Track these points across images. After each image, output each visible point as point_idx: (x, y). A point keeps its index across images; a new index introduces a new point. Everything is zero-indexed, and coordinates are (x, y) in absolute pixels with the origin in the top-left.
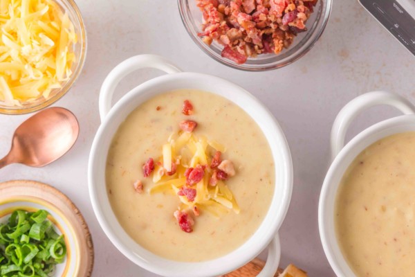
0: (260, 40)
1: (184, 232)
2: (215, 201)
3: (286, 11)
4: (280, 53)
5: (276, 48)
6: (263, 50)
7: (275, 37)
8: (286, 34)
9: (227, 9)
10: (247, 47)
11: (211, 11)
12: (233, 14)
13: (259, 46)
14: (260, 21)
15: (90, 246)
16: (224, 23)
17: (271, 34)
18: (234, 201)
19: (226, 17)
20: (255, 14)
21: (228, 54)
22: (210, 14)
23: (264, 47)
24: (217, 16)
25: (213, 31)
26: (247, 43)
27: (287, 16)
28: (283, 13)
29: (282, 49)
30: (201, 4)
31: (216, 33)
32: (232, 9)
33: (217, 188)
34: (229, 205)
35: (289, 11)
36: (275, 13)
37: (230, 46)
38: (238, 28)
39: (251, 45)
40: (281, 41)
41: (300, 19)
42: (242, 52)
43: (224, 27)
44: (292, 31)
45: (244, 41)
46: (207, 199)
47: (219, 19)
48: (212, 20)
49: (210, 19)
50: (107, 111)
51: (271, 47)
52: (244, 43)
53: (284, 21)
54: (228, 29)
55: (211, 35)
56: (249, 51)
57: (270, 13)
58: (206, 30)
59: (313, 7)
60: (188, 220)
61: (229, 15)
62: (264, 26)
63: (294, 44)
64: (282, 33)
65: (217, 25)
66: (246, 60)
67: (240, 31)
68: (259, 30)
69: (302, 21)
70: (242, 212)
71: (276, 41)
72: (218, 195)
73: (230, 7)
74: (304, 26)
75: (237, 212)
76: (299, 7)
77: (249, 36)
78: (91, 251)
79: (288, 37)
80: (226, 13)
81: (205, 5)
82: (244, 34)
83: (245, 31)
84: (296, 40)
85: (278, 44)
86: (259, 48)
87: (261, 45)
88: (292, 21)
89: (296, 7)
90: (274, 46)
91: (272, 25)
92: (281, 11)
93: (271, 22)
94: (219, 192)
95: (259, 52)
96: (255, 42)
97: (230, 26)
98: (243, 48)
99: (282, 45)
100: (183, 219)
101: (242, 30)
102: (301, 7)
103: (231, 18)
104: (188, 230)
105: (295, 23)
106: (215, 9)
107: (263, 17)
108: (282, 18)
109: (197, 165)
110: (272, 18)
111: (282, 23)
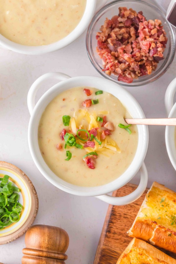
0: (139, 68)
1: (90, 169)
2: (106, 148)
3: (151, 48)
4: (151, 74)
5: (149, 71)
6: (141, 74)
7: (147, 65)
8: (153, 62)
9: (116, 54)
10: (132, 73)
11: (108, 56)
12: (121, 55)
13: (138, 72)
14: (137, 57)
15: (35, 193)
16: (116, 61)
17: (144, 64)
18: (116, 146)
19: (116, 58)
20: (133, 54)
21: (122, 79)
22: (107, 58)
23: (141, 72)
24: (112, 58)
25: (111, 67)
26: (131, 71)
27: (152, 51)
28: (149, 50)
29: (152, 72)
30: (101, 53)
31: (113, 67)
32: (119, 53)
33: (106, 140)
34: (114, 149)
35: (153, 48)
36: (144, 51)
37: (122, 74)
38: (125, 63)
39: (134, 72)
40: (151, 67)
41: (160, 52)
42: (129, 76)
43: (117, 64)
44: (156, 60)
45: (129, 70)
46: (101, 147)
47: (113, 59)
48: (109, 61)
49: (108, 61)
50: (33, 107)
51: (146, 71)
52: (130, 71)
53: (151, 54)
54: (119, 64)
55: (110, 69)
56: (133, 76)
57: (142, 51)
58: (107, 67)
59: (166, 45)
60: (92, 161)
61: (118, 57)
62: (140, 60)
63: (158, 68)
64: (150, 62)
65: (112, 63)
66: (132, 81)
67: (126, 65)
68: (137, 62)
69: (161, 53)
70: (122, 152)
71: (148, 67)
72: (107, 144)
73: (117, 52)
74: (163, 55)
75: (120, 152)
76: (158, 45)
77: (132, 67)
78: (36, 196)
79: (154, 64)
80: (116, 56)
81: (103, 54)
82: (129, 66)
83: (129, 64)
84: (159, 65)
85: (149, 69)
86: (139, 73)
87: (139, 71)
88: (155, 54)
89: (156, 45)
90: (147, 71)
91: (144, 58)
92: (148, 49)
93: (143, 56)
94: (108, 142)
95: (139, 75)
96: (136, 70)
97: (120, 62)
98: (129, 74)
99: (152, 69)
100: (89, 161)
101: (127, 63)
102: (159, 44)
103: (120, 58)
104: (93, 167)
105: (157, 54)
106: (110, 54)
107: (138, 55)
108: (149, 53)
109: (92, 129)
110: (143, 54)
111: (149, 56)
